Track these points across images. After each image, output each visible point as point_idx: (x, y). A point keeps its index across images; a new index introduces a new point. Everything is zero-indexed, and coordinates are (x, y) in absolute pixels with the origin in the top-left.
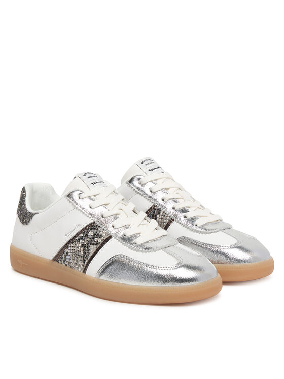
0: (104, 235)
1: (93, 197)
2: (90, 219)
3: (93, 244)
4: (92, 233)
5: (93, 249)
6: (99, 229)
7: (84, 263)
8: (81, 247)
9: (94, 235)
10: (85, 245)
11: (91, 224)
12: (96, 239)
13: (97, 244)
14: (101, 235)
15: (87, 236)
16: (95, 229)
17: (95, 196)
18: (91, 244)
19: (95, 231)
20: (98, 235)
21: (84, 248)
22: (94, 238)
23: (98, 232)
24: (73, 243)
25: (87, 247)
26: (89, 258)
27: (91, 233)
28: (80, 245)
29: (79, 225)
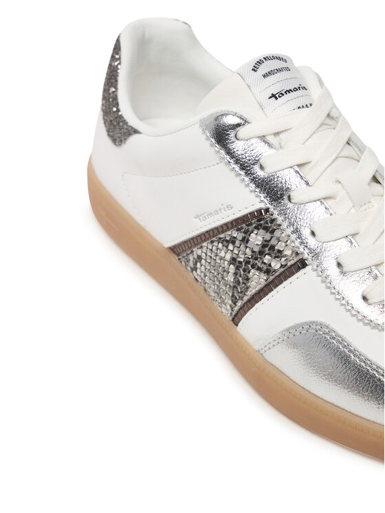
0: (288, 252)
1: (270, 139)
2: (258, 199)
3: (259, 269)
4: (260, 238)
5: (257, 280)
6: (277, 233)
7: (235, 303)
8: (230, 263)
9: (264, 246)
10: (240, 262)
11: (259, 211)
12: (267, 259)
13: (268, 272)
14: (280, 251)
15: (245, 240)
16: (266, 229)
17: (276, 134)
18: (253, 267)
19: (268, 236)
20: (272, 248)
21: (237, 268)
22: (261, 253)
23: (273, 242)
24: (212, 242)
25: (244, 270)
26: (246, 298)
27: (257, 239)
28: (228, 256)
29: (230, 207)
